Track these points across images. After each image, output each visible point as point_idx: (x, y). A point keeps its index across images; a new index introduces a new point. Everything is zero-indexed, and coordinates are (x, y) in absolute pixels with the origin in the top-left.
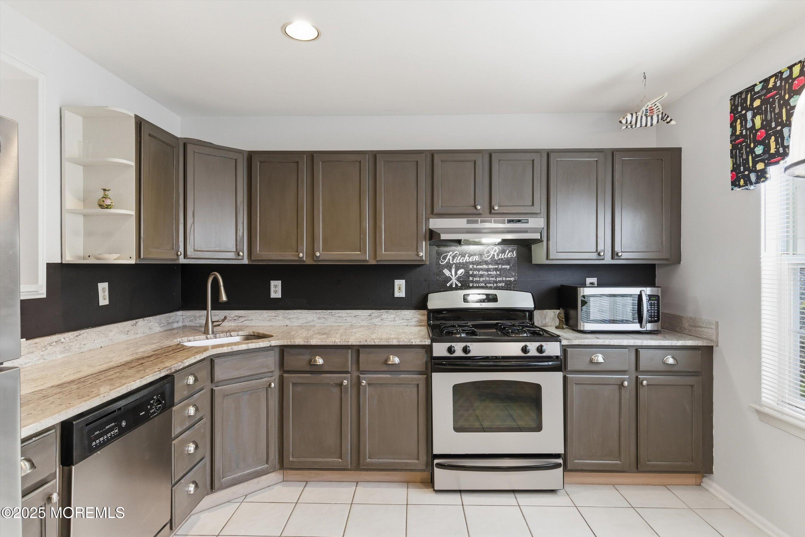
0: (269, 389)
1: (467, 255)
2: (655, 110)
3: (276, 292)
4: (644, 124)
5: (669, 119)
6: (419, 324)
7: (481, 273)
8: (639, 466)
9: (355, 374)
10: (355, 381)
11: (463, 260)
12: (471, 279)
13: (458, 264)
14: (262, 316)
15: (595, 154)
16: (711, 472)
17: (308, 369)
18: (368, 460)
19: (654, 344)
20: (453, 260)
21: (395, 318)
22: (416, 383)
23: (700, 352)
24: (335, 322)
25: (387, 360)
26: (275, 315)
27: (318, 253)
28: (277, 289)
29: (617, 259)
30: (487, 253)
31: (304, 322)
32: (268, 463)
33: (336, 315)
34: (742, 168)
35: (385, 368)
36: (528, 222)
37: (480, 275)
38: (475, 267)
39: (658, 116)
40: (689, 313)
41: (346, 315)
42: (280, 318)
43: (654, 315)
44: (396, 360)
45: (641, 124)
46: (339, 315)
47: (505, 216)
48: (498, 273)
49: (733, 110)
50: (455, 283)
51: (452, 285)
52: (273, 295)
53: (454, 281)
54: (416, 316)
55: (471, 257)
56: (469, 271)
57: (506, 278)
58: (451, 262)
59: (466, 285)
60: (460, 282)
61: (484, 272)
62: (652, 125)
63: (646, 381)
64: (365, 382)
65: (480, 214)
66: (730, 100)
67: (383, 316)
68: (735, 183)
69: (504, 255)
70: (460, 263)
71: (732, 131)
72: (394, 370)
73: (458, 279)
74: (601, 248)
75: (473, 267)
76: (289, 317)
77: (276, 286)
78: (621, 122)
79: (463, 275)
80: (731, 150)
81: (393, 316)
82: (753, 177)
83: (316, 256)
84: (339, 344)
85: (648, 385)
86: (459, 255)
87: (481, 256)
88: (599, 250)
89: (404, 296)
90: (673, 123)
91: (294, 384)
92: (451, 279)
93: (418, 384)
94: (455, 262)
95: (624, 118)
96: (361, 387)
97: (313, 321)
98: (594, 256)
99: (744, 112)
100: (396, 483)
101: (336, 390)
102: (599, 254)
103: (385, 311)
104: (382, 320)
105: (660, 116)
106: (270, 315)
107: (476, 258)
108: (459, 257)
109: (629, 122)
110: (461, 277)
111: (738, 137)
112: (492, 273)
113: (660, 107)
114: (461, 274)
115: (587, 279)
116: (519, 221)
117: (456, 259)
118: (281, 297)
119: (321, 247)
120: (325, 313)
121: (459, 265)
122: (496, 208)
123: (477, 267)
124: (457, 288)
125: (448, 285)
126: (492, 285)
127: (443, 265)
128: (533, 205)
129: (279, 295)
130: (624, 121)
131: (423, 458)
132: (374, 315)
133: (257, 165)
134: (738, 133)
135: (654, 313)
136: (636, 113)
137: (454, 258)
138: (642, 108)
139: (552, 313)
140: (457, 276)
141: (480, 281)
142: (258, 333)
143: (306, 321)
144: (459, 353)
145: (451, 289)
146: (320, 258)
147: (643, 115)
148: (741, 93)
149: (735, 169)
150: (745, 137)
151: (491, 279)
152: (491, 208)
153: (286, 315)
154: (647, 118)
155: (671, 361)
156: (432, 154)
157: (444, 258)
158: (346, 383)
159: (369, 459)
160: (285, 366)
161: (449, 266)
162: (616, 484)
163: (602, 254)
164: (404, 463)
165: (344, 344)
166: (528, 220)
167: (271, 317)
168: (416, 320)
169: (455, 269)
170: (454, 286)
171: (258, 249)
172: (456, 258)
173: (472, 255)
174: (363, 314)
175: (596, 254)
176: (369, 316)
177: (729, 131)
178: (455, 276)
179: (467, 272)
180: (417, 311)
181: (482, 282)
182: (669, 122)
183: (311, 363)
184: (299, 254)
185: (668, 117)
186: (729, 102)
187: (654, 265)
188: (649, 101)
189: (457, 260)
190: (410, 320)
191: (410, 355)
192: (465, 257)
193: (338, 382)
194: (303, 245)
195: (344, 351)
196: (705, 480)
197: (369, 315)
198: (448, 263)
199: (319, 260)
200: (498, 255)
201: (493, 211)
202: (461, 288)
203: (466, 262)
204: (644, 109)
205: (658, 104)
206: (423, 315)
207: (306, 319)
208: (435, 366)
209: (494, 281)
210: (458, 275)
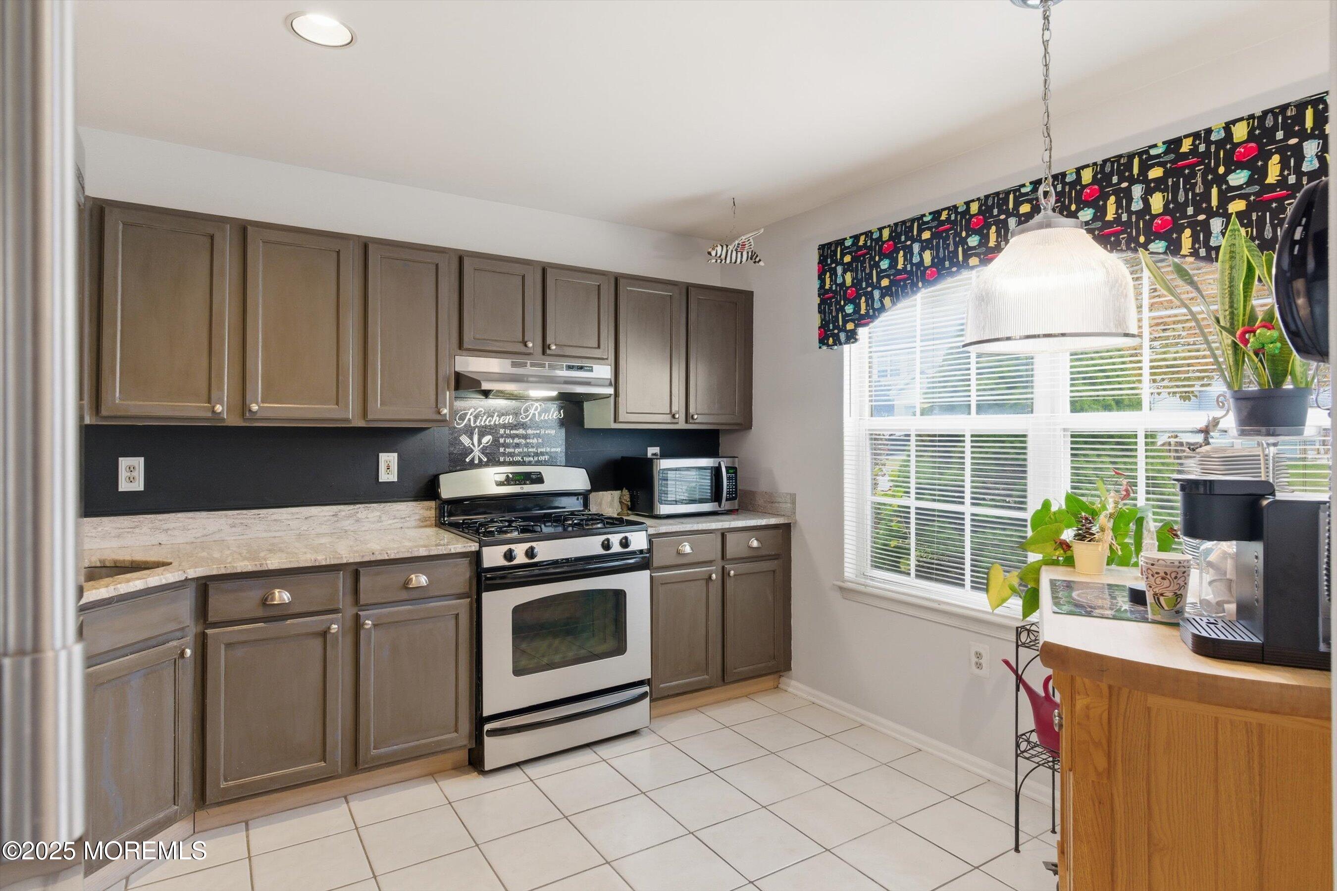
0: (180, 662)
1: (496, 414)
2: (747, 246)
3: (132, 479)
4: (733, 261)
5: (757, 259)
6: (421, 524)
7: (516, 440)
8: (725, 677)
9: (351, 611)
10: (349, 623)
11: (490, 421)
12: (502, 450)
13: (483, 427)
14: (100, 529)
15: (670, 287)
16: (790, 669)
17: (260, 613)
18: (374, 752)
19: (741, 526)
20: (475, 422)
21: (380, 517)
22: (454, 613)
23: (781, 531)
24: (266, 531)
25: (408, 582)
26: (133, 525)
27: (254, 405)
28: (135, 474)
29: (690, 423)
30: (524, 413)
31: (199, 535)
32: (177, 804)
33: (269, 519)
34: (831, 325)
35: (404, 595)
36: (592, 371)
37: (514, 444)
38: (508, 432)
39: (748, 253)
40: (763, 486)
41: (289, 517)
42: (145, 529)
43: (733, 491)
44: (423, 580)
45: (731, 260)
46: (274, 517)
47: (563, 359)
48: (540, 441)
49: (822, 261)
50: (479, 456)
51: (473, 460)
52: (124, 486)
53: (477, 453)
54: (417, 512)
55: (503, 417)
56: (499, 438)
57: (551, 448)
58: (472, 425)
59: (495, 460)
60: (486, 455)
61: (521, 440)
62: (741, 263)
63: (733, 570)
64: (370, 622)
65: (529, 354)
66: (818, 249)
67: (359, 515)
68: (823, 341)
69: (548, 416)
70: (486, 427)
71: (821, 284)
72: (421, 595)
73: (483, 451)
74: (675, 409)
75: (505, 432)
76: (165, 527)
77: (131, 469)
78: (710, 253)
79: (490, 445)
80: (819, 304)
81: (378, 514)
82: (842, 336)
83: (250, 410)
84: (324, 563)
85: (735, 575)
86: (484, 414)
87: (517, 416)
88: (673, 411)
89: (396, 480)
90: (761, 263)
91: (228, 645)
92: (472, 451)
93: (457, 615)
94: (478, 424)
95: (713, 249)
96: (362, 633)
97: (220, 531)
98: (668, 418)
99: (833, 265)
100: (414, 780)
101: (317, 643)
102: (674, 416)
103: (363, 505)
104: (357, 521)
105: (750, 254)
106: (119, 526)
107: (509, 419)
108: (485, 417)
109: (718, 255)
110: (487, 447)
111: (827, 292)
112: (531, 441)
113: (752, 243)
114: (487, 443)
115: (649, 448)
116: (581, 368)
117: (479, 420)
118: (143, 490)
119: (260, 396)
120: (246, 516)
121: (484, 429)
122: (553, 347)
123: (510, 432)
124: (481, 465)
125: (467, 460)
126: (531, 459)
127: (460, 429)
128: (599, 347)
129: (139, 485)
130: (713, 253)
131: (465, 726)
132: (343, 513)
133: (115, 230)
134: (827, 287)
135: (732, 488)
136: (727, 246)
137: (476, 417)
138: (734, 241)
139: (610, 496)
140: (481, 446)
141: (514, 453)
142: (115, 562)
143: (205, 532)
144: (520, 558)
145: (472, 465)
146: (258, 416)
147: (734, 250)
148: (830, 244)
149: (824, 327)
150: (835, 292)
151: (530, 450)
152: (545, 347)
153: (158, 524)
154: (737, 253)
155: (755, 544)
156: (461, 258)
157: (462, 418)
158: (335, 628)
159: (374, 749)
160: (210, 614)
161: (469, 431)
162: (699, 707)
163: (677, 416)
164: (433, 742)
165: (332, 563)
166: (592, 367)
167: (122, 531)
168: (417, 517)
169: (478, 434)
170: (476, 462)
171: (117, 394)
172: (480, 418)
173: (503, 415)
174: (322, 514)
175: (669, 416)
176: (334, 515)
177: (816, 284)
178: (479, 446)
179: (496, 441)
180: (419, 503)
181: (518, 455)
182: (758, 262)
183: (267, 603)
184: (214, 407)
185: (757, 256)
186: (817, 251)
187: (718, 430)
188: (743, 235)
189: (481, 420)
190: (408, 519)
191: (444, 570)
192: (493, 417)
193: (323, 627)
194: (223, 391)
195: (331, 576)
196: (783, 679)
197: (334, 513)
198: (468, 426)
199: (255, 418)
200: (540, 415)
201: (548, 352)
202: (487, 465)
203: (495, 424)
204: (737, 242)
205: (751, 240)
206: (430, 509)
207: (205, 529)
208: (488, 582)
209: (534, 452)
210: (483, 444)
